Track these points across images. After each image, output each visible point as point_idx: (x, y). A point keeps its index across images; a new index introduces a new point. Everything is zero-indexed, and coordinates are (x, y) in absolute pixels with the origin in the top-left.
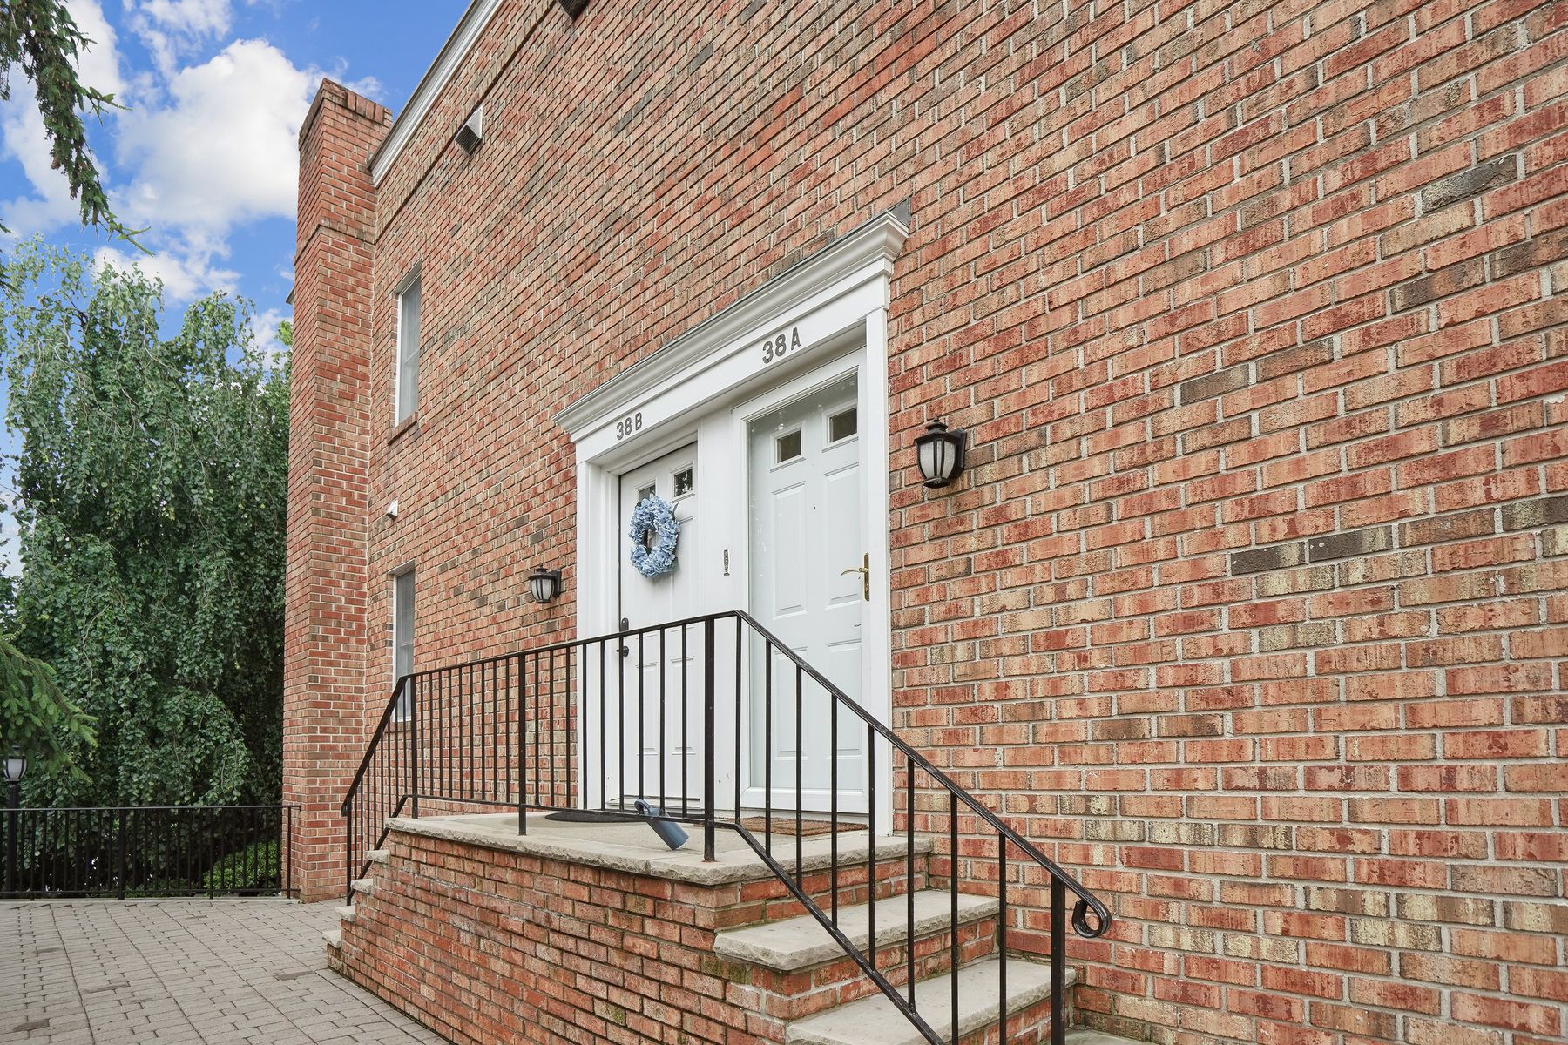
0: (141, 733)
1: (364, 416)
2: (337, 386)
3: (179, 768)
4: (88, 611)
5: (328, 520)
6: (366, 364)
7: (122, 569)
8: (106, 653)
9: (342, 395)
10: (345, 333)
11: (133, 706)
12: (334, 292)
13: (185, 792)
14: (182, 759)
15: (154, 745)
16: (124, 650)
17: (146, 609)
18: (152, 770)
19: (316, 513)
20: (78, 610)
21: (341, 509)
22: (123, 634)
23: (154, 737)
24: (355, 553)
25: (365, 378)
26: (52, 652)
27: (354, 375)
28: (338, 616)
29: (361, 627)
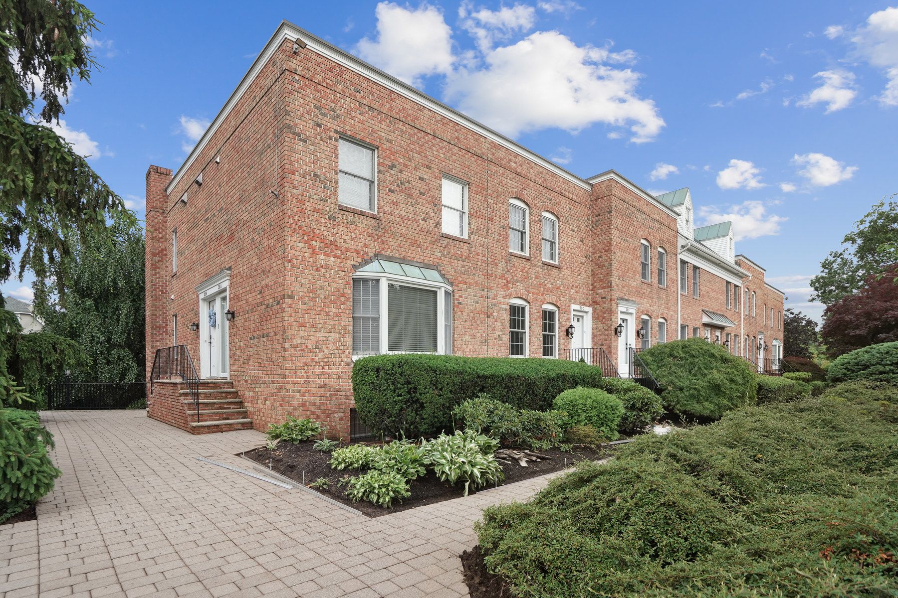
0: (104, 361)
1: (166, 267)
2: (158, 258)
3: (115, 372)
4: (87, 323)
5: (156, 299)
6: (166, 250)
7: (97, 309)
8: (93, 336)
9: (159, 261)
10: (160, 242)
11: (101, 353)
12: (156, 230)
13: (117, 380)
14: (117, 369)
15: (108, 365)
16: (98, 335)
17: (105, 321)
18: (108, 373)
19: (152, 297)
20: (83, 322)
21: (160, 295)
22: (98, 330)
23: (108, 362)
24: (164, 308)
25: (166, 255)
26: (76, 336)
27: (163, 254)
28: (159, 327)
29: (167, 330)
